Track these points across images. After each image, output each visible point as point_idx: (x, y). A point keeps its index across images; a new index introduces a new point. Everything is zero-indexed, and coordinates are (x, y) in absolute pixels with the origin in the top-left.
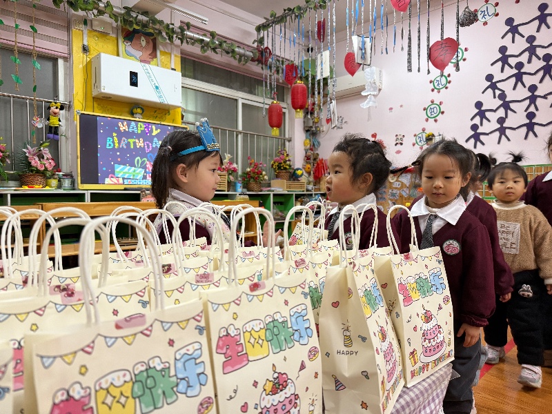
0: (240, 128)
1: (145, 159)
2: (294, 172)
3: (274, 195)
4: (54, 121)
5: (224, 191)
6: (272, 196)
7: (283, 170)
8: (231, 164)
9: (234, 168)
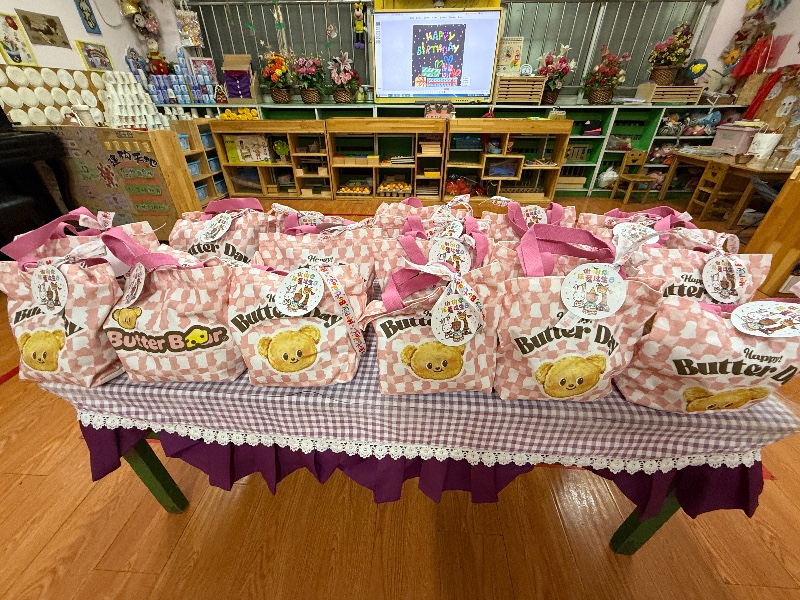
2: (689, 67)
3: (620, 110)
4: (360, 27)
5: (536, 104)
6: (615, 113)
7: (664, 64)
8: (563, 61)
9: (565, 68)
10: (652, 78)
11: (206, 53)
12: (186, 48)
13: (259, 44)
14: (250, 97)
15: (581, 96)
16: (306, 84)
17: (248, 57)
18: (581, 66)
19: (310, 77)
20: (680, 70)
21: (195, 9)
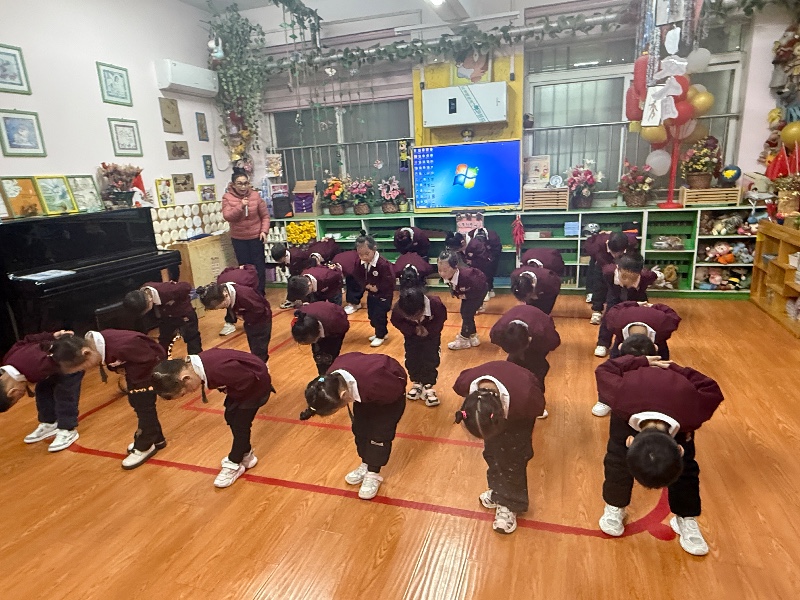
4: (404, 157)
5: (565, 210)
6: (646, 217)
7: (693, 172)
8: (589, 172)
9: (591, 178)
11: (283, 180)
12: (269, 178)
13: (324, 173)
14: (311, 211)
16: (357, 202)
17: (314, 182)
19: (361, 195)
21: (278, 152)
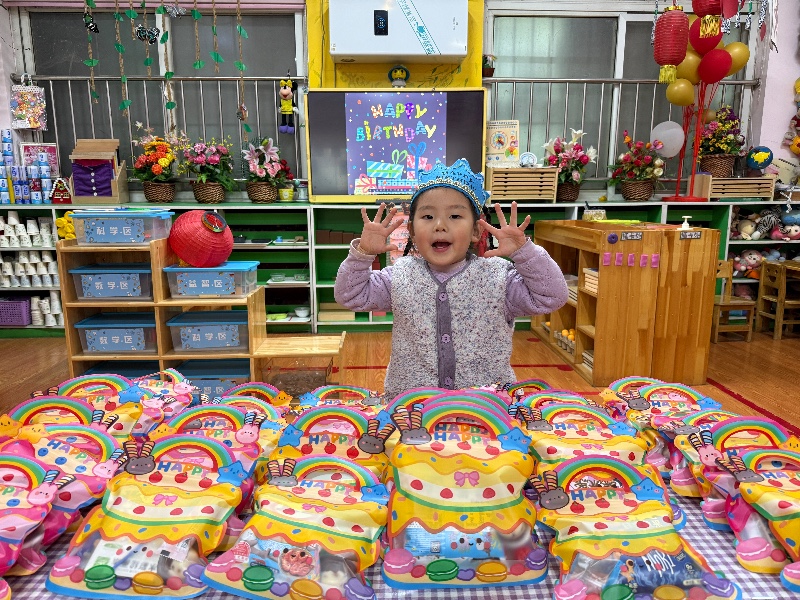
0: (619, 74)
1: (405, 152)
2: (748, 156)
3: (670, 207)
4: (287, 107)
5: (550, 201)
6: (664, 211)
7: (714, 153)
8: (578, 148)
9: (582, 156)
10: (703, 169)
11: (47, 136)
12: (18, 131)
13: (134, 128)
14: (109, 194)
15: (611, 190)
16: (204, 178)
17: (114, 142)
18: (603, 153)
19: (211, 167)
20: (738, 159)
21: (40, 84)
